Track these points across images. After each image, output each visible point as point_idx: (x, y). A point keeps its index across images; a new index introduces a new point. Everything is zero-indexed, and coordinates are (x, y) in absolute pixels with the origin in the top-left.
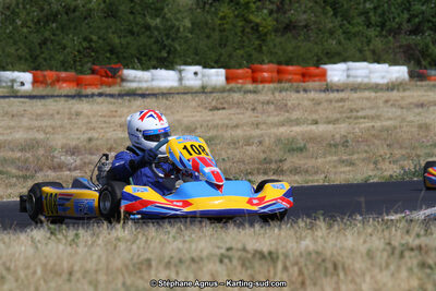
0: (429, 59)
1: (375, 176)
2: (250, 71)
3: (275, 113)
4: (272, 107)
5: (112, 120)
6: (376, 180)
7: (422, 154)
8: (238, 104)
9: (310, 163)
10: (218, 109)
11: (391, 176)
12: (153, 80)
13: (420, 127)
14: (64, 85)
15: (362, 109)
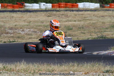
0: (105, 2)
1: (90, 38)
2: (58, 4)
3: (65, 18)
4: (64, 16)
5: (22, 19)
6: (91, 39)
7: (103, 31)
8: (55, 15)
9: (73, 33)
10: (50, 16)
11: (95, 38)
12: (32, 6)
13: (103, 23)
14: (9, 7)
15: (88, 17)
